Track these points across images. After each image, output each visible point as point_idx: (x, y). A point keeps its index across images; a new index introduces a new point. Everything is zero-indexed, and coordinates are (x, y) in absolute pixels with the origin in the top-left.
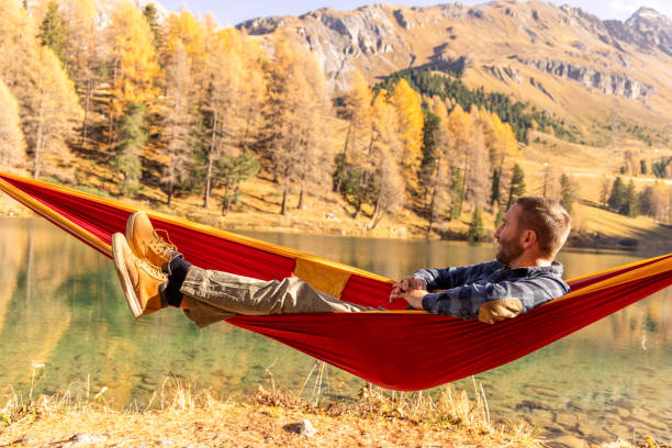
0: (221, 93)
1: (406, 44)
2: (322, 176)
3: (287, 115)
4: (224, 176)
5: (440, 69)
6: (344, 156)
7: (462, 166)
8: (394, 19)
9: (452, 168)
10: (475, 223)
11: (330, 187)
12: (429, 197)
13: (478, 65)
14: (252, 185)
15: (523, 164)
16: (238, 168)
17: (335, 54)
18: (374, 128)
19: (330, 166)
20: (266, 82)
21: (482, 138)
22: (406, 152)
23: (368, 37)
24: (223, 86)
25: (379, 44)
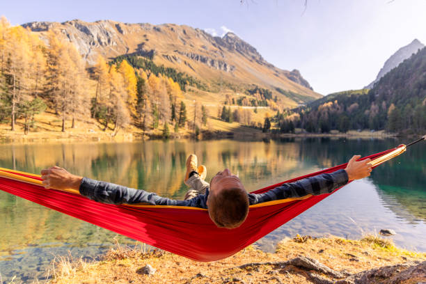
0: (17, 64)
1: (124, 42)
2: (85, 110)
3: (61, 78)
4: (23, 112)
5: (142, 55)
6: (96, 99)
7: (157, 103)
8: (116, 29)
9: (152, 104)
10: (165, 130)
11: (89, 116)
12: (142, 118)
13: (160, 54)
14: (42, 116)
15: (185, 101)
16: (32, 107)
17: (85, 45)
18: (111, 85)
19: (89, 105)
20: (46, 59)
21: (165, 89)
22: (129, 97)
23: (103, 37)
24: (17, 60)
25: (109, 41)
